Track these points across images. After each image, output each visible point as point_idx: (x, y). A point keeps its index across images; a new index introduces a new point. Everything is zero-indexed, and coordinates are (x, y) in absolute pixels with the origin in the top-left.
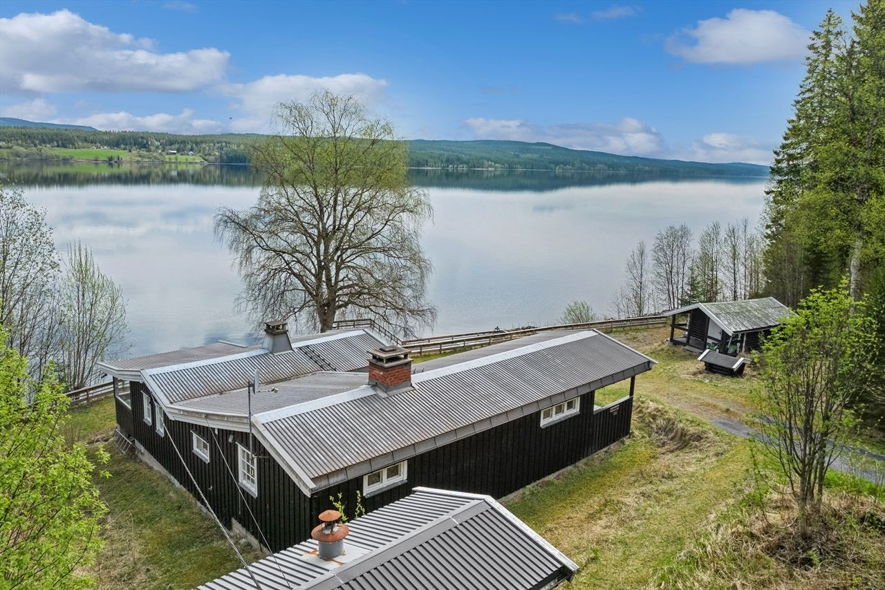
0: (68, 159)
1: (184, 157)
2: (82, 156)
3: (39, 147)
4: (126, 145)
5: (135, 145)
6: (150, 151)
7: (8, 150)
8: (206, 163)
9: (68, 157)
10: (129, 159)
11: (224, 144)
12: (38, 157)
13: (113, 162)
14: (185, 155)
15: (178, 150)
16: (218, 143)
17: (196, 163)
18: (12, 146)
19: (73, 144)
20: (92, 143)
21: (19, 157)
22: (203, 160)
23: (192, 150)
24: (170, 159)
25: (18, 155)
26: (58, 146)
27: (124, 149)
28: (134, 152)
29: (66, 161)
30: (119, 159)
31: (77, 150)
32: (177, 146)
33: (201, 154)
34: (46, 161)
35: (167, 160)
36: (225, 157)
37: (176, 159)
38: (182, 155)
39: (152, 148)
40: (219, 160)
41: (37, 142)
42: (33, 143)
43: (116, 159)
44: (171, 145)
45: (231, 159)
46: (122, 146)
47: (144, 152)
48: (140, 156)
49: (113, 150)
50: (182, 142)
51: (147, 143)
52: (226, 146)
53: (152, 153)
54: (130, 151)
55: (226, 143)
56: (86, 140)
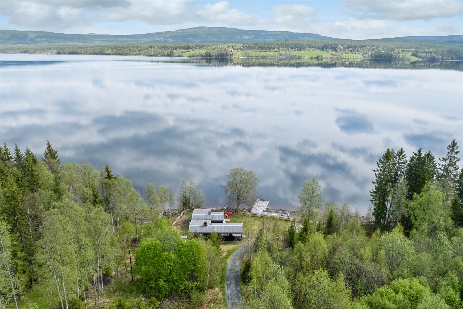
0: (300, 57)
1: (353, 55)
2: (307, 54)
3: (290, 51)
4: (327, 49)
5: (331, 48)
6: (337, 52)
7: (278, 53)
8: (363, 58)
9: (300, 56)
10: (326, 56)
11: (375, 47)
12: (289, 56)
13: (319, 58)
14: (354, 53)
15: (351, 51)
16: (372, 47)
17: (358, 58)
18: (280, 51)
19: (304, 49)
20: (312, 47)
21: (281, 56)
22: (362, 57)
23: (358, 51)
24: (346, 56)
25: (281, 55)
26: (298, 50)
27: (326, 51)
28: (330, 52)
29: (299, 58)
30: (322, 57)
31: (305, 52)
32: (351, 49)
33: (362, 53)
34: (291, 58)
35: (344, 57)
36: (374, 55)
37: (349, 56)
38: (352, 54)
39: (339, 50)
40: (370, 57)
41: (289, 48)
42: (288, 49)
43: (320, 57)
44: (348, 48)
45: (377, 57)
46: (325, 49)
47: (334, 53)
48: (332, 55)
49: (321, 52)
50: (353, 47)
51: (337, 48)
52: (376, 49)
53: (337, 53)
54: (328, 52)
55: (377, 47)
56: (310, 46)
